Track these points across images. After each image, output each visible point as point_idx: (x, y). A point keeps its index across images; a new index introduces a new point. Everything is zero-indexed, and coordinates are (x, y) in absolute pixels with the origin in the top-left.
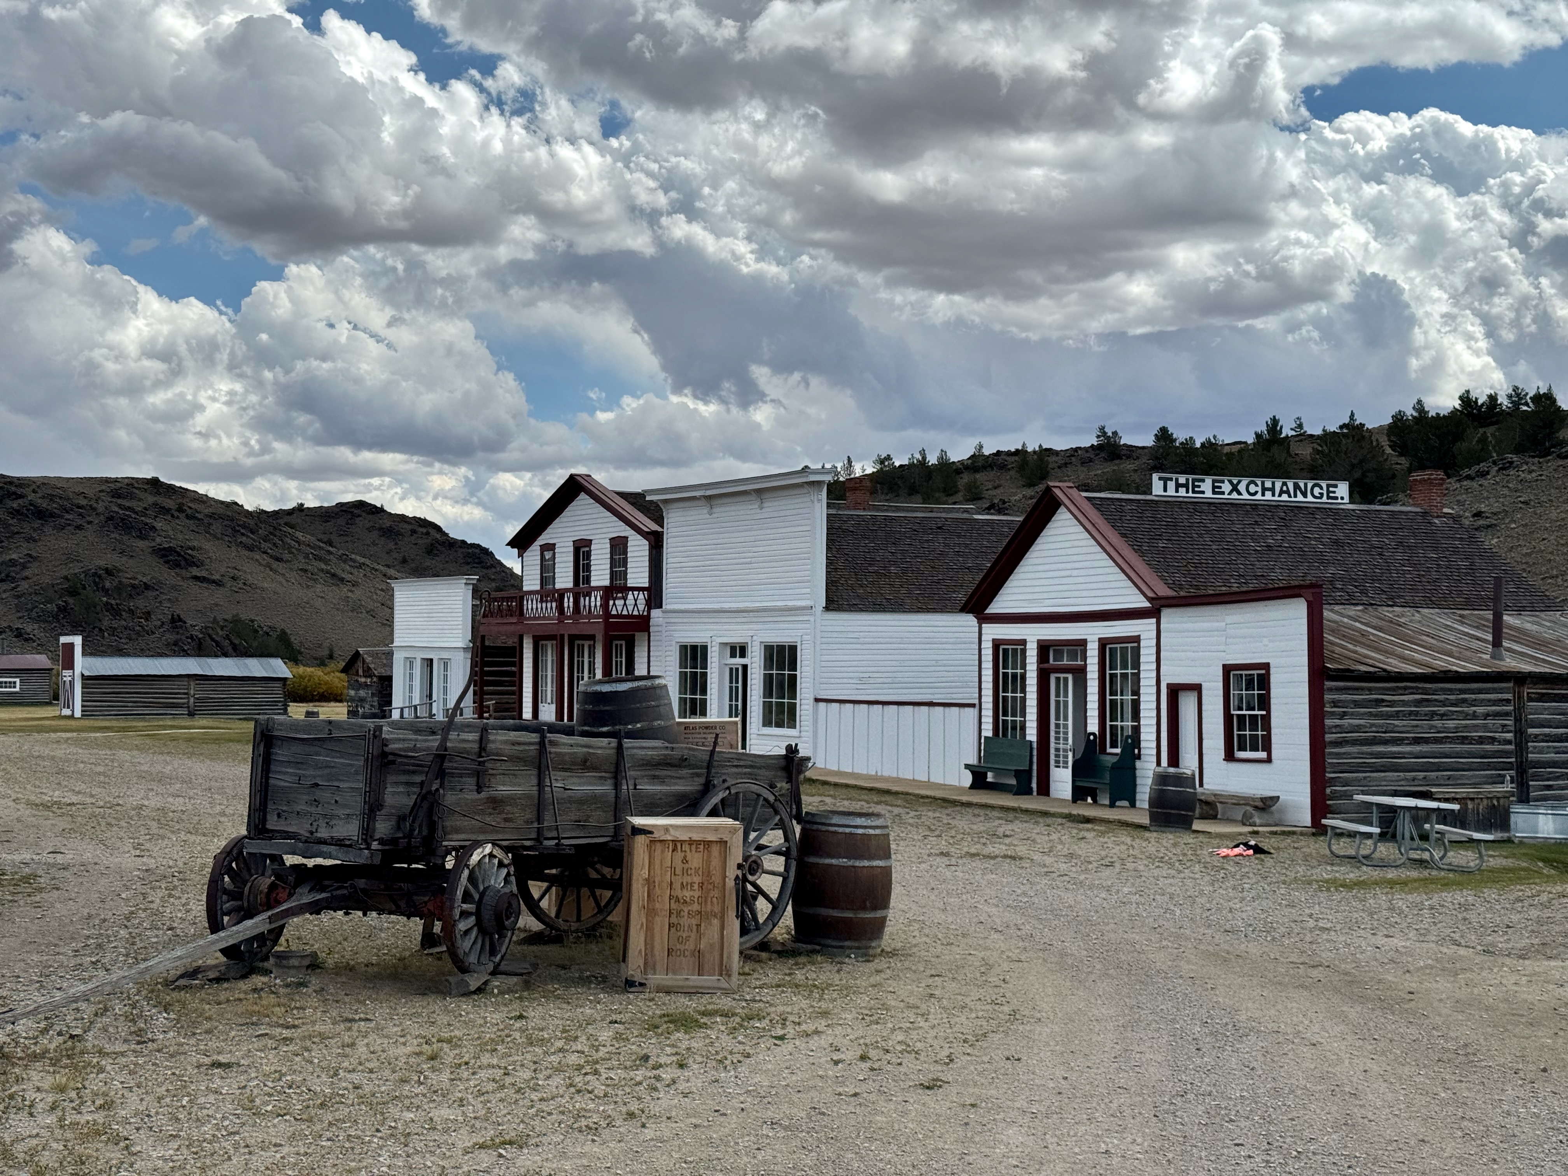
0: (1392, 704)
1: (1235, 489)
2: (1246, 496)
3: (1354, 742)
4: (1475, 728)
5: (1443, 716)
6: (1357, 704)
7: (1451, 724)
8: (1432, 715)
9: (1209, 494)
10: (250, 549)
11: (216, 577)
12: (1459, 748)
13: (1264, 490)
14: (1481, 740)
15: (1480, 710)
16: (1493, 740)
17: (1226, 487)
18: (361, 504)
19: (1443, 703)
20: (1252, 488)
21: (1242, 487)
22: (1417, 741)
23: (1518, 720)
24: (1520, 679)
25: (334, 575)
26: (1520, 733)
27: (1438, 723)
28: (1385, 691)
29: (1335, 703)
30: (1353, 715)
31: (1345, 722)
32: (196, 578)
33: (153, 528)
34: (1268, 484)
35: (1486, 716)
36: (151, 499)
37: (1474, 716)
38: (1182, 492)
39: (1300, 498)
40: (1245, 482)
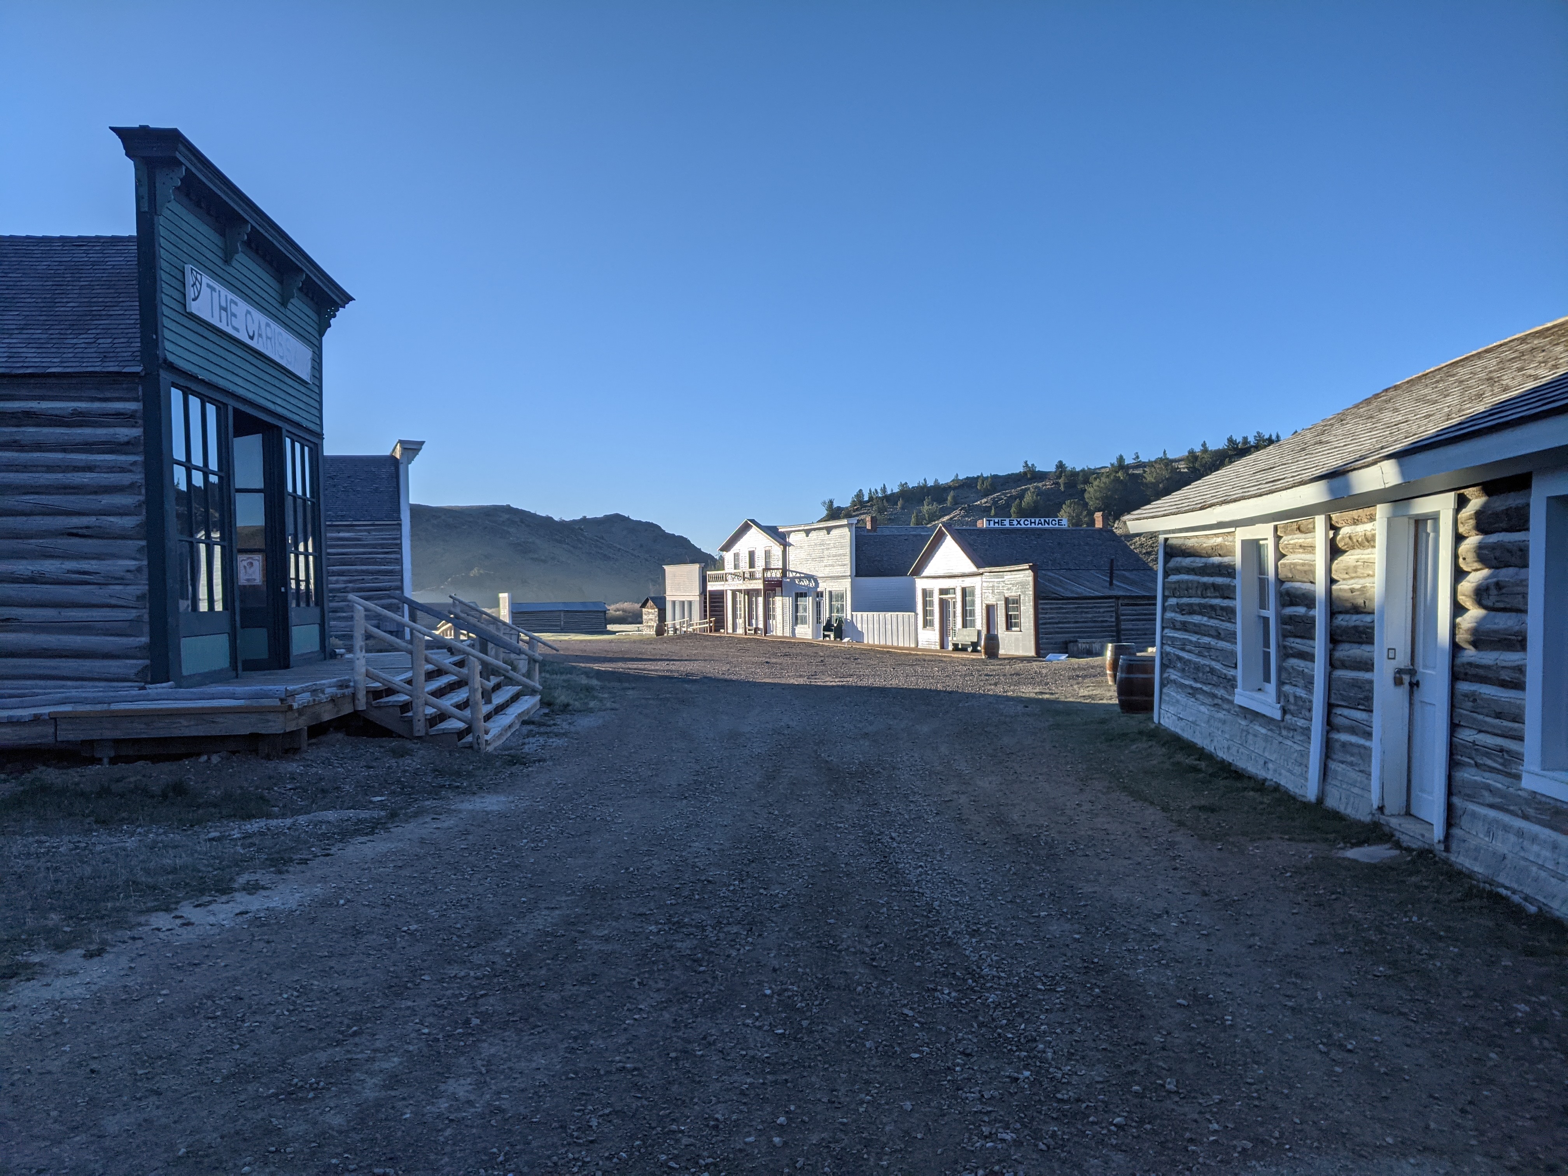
0: (1065, 608)
1: (1019, 523)
2: (1023, 526)
3: (1050, 623)
4: (1099, 617)
5: (1086, 613)
6: (1051, 609)
7: (1090, 616)
8: (1082, 612)
9: (1008, 526)
10: (560, 542)
11: (543, 558)
12: (1093, 624)
13: (1031, 523)
14: (1102, 621)
15: (1102, 610)
16: (1107, 621)
17: (1015, 523)
18: (617, 516)
19: (1087, 608)
20: (1026, 523)
21: (1022, 522)
22: (1076, 622)
23: (1117, 613)
24: (1117, 598)
25: (605, 555)
26: (1117, 618)
27: (1084, 615)
28: (1063, 604)
29: (1043, 609)
30: (1050, 613)
31: (1047, 616)
32: (532, 559)
33: (508, 532)
34: (1033, 520)
35: (1104, 612)
36: (507, 516)
37: (1099, 612)
38: (997, 525)
39: (1047, 525)
40: (1023, 520)
